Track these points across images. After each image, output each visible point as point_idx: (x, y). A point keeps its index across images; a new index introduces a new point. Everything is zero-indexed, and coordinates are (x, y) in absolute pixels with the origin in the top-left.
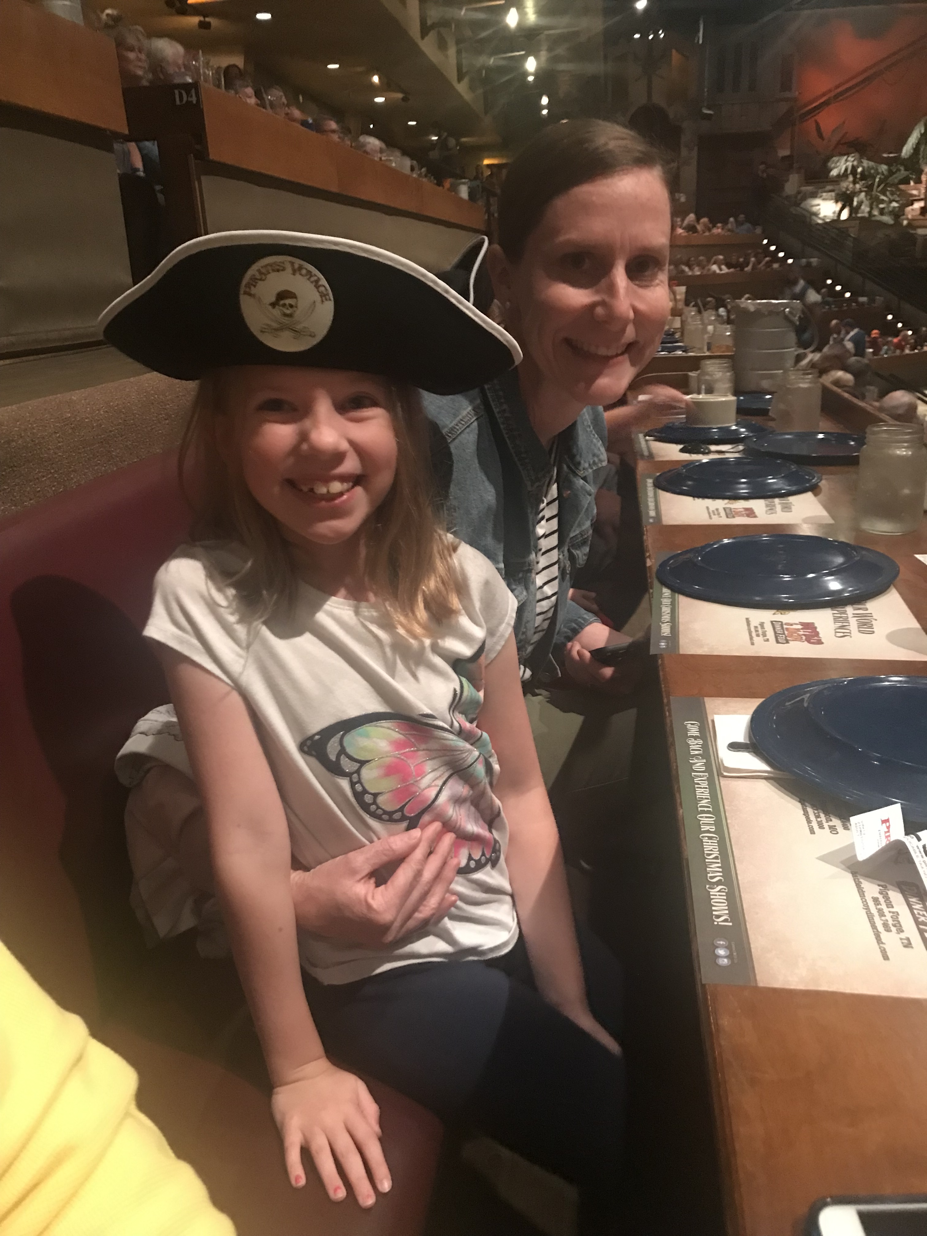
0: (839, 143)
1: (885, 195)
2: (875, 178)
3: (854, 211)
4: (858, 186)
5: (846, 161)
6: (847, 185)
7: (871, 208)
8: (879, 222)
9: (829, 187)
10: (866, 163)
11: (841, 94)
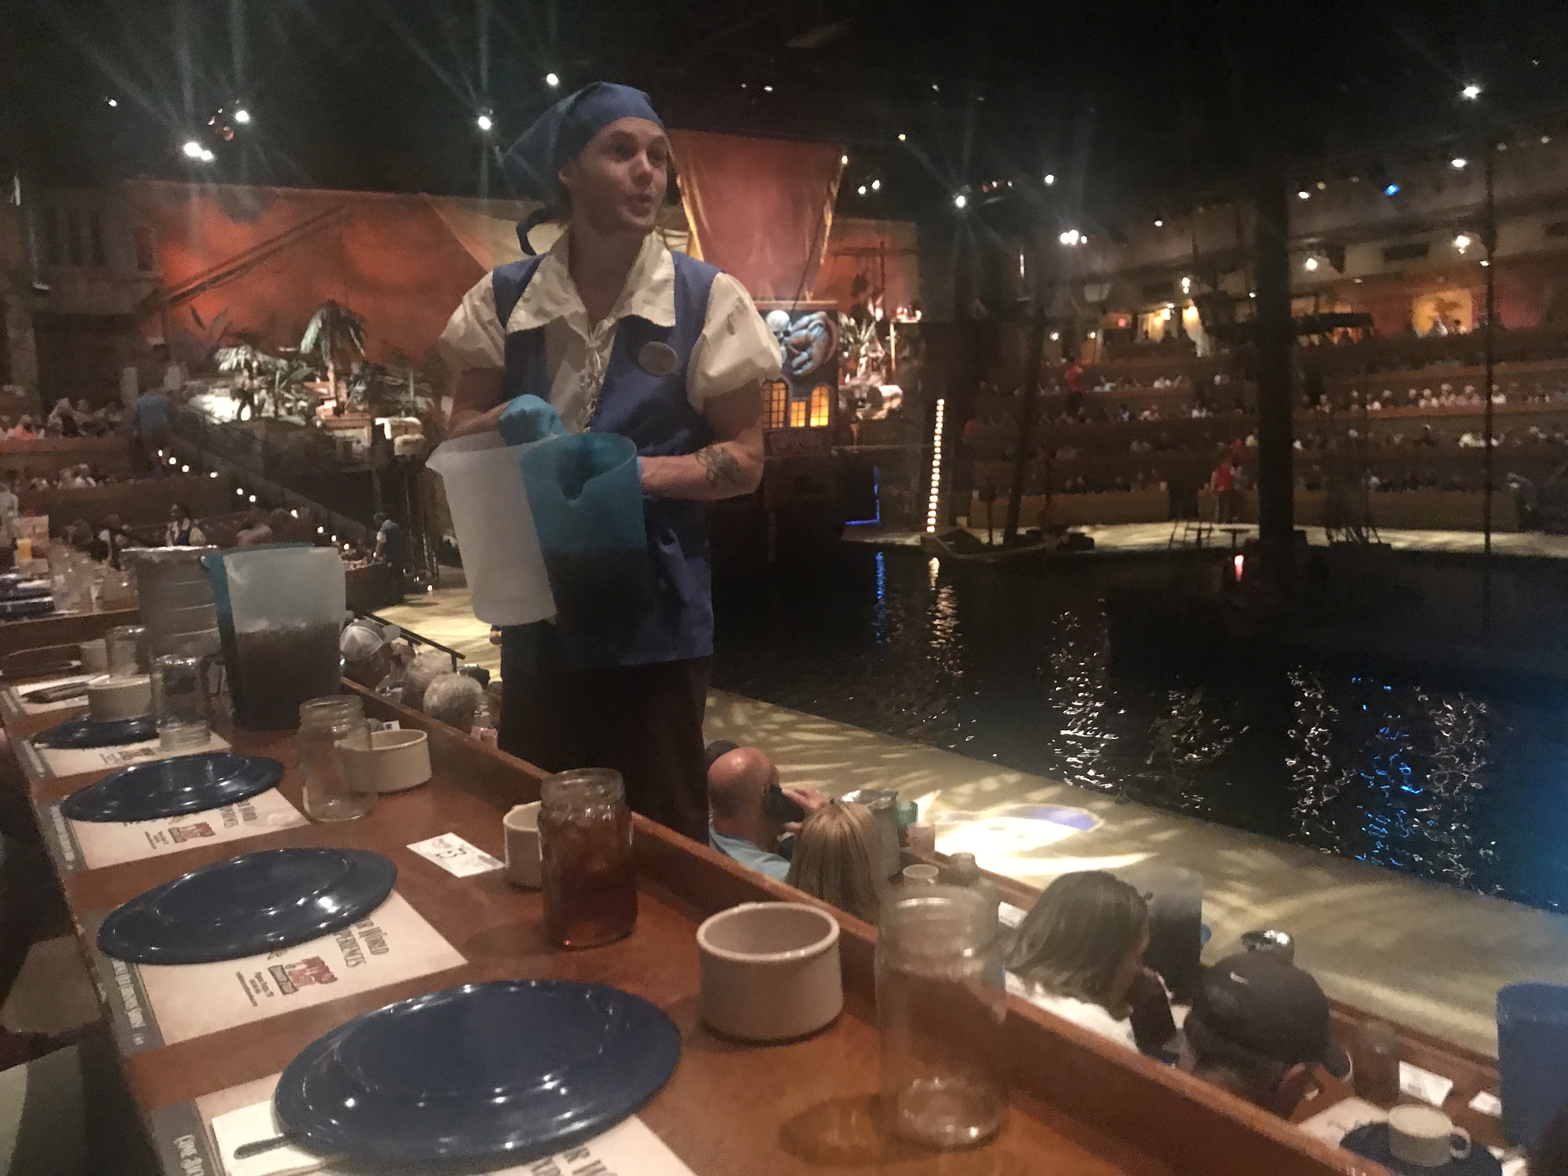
0: (225, 333)
1: (289, 392)
2: (275, 375)
3: (257, 410)
4: (256, 383)
5: (237, 353)
6: (242, 379)
7: (276, 407)
8: (287, 422)
9: (221, 382)
10: (261, 357)
11: (218, 278)
